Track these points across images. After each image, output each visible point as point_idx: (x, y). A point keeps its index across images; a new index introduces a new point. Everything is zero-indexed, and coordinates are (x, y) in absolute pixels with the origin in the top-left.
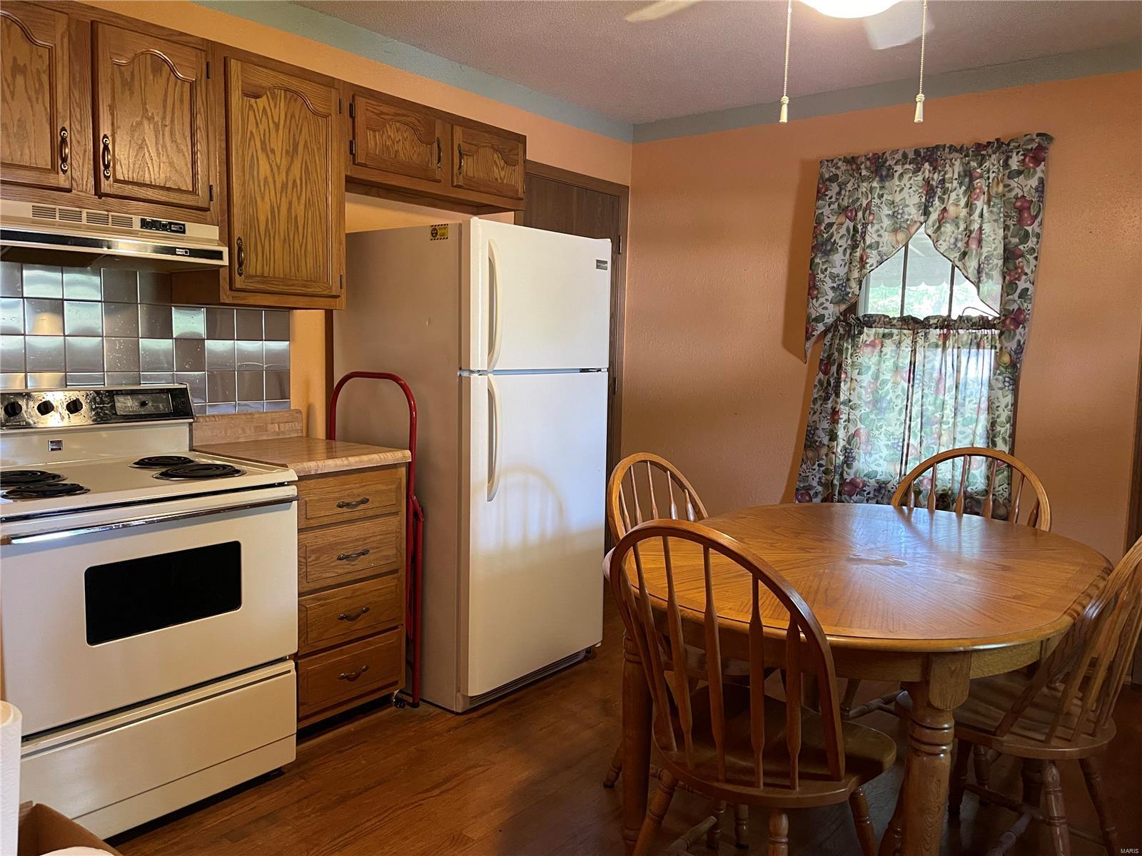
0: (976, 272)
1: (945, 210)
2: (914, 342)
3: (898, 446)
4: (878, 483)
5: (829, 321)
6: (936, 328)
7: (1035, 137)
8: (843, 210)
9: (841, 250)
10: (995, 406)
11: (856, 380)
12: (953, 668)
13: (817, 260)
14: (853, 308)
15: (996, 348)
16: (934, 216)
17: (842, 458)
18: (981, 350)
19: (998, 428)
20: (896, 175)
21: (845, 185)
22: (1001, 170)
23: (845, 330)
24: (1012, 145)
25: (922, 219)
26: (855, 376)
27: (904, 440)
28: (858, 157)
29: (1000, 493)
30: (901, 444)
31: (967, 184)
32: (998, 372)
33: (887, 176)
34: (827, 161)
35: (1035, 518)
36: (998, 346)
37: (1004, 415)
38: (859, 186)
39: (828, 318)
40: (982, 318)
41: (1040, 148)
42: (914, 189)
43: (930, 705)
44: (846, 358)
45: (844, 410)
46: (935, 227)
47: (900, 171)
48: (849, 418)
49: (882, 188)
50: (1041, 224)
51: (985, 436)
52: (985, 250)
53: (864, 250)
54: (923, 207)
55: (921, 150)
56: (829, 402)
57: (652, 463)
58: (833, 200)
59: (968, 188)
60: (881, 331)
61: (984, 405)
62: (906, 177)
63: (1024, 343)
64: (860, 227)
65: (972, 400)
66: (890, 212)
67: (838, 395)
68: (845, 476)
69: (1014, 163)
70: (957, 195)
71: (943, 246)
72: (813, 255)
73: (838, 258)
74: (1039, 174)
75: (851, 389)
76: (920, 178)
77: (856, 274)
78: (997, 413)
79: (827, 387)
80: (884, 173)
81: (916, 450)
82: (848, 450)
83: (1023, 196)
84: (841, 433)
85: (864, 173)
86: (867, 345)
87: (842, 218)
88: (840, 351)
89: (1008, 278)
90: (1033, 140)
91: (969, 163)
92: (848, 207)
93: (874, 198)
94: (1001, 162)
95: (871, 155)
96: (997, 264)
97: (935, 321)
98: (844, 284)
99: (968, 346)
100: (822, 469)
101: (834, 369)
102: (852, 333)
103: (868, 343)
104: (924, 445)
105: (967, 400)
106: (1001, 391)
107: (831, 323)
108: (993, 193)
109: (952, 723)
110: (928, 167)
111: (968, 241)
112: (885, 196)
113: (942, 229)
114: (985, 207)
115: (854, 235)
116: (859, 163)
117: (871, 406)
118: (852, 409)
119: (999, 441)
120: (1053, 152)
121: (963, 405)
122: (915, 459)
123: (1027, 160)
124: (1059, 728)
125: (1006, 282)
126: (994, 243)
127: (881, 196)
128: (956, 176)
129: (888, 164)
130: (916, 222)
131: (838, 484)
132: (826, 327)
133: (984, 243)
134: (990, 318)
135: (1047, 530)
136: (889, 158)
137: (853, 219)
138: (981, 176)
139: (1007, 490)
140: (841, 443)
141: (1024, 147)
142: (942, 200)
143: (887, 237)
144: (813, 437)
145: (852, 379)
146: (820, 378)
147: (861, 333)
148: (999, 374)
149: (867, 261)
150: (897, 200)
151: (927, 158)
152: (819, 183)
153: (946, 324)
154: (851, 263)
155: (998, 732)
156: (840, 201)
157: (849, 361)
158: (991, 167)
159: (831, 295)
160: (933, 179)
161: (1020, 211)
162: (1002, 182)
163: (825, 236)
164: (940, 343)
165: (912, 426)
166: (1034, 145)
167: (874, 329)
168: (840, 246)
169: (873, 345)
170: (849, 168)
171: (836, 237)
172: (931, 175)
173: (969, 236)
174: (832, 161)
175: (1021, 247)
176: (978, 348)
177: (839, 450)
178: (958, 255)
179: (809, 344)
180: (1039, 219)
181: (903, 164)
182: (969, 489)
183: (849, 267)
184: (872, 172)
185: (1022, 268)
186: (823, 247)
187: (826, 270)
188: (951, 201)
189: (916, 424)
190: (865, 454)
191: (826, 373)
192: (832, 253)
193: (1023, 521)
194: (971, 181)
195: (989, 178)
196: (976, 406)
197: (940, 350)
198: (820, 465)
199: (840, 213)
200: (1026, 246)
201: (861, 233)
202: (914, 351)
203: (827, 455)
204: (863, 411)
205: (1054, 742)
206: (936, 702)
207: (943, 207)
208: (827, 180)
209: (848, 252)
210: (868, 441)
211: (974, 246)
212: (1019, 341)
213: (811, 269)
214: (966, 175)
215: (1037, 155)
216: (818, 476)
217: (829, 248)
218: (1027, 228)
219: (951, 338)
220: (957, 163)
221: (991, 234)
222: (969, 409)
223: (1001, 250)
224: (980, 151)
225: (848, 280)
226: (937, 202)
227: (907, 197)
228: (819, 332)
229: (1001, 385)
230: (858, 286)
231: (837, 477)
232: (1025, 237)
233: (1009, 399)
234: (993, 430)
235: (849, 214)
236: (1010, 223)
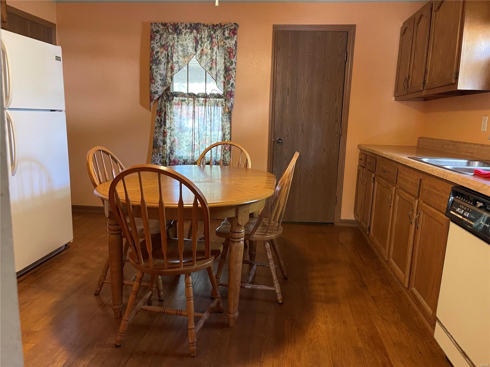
0: (215, 76)
1: (203, 50)
2: (194, 103)
3: (190, 145)
4: (184, 160)
5: (160, 93)
6: (202, 98)
7: (233, 24)
8: (163, 46)
9: (163, 63)
10: (224, 128)
11: (173, 119)
12: (245, 210)
13: (153, 67)
14: (168, 89)
15: (223, 106)
16: (199, 52)
17: (169, 151)
18: (218, 107)
19: (226, 136)
20: (183, 33)
21: (163, 35)
22: (222, 36)
23: (166, 98)
24: (225, 26)
25: (194, 53)
26: (172, 117)
27: (192, 143)
28: (167, 24)
29: (227, 160)
31: (210, 40)
32: (225, 115)
33: (180, 33)
34: (154, 24)
36: (224, 105)
37: (228, 131)
38: (168, 36)
39: (160, 92)
40: (218, 94)
41: (235, 29)
42: (190, 40)
44: (168, 110)
45: (169, 131)
46: (199, 57)
47: (185, 32)
48: (171, 134)
49: (178, 38)
50: (236, 59)
51: (221, 140)
52: (218, 67)
53: (173, 64)
54: (195, 48)
55: (192, 24)
56: (162, 128)
57: (103, 151)
58: (158, 41)
59: (211, 42)
60: (181, 98)
61: (221, 128)
62: (187, 34)
64: (170, 54)
65: (216, 126)
66: (182, 49)
67: (165, 125)
68: (171, 158)
69: (227, 34)
70: (207, 44)
71: (203, 65)
72: (151, 65)
73: (162, 66)
74: (235, 39)
75: (171, 123)
76: (192, 36)
77: (169, 74)
78: (225, 131)
79: (160, 122)
80: (178, 32)
81: (197, 146)
82: (171, 148)
83: (230, 47)
84: (168, 141)
85: (170, 31)
86: (176, 105)
87: (162, 50)
88: (165, 107)
89: (227, 78)
90: (232, 25)
91: (210, 32)
92: (165, 45)
93: (175, 42)
94: (222, 33)
95: (172, 23)
97: (201, 95)
98: (165, 78)
99: (214, 105)
100: (161, 156)
101: (163, 114)
102: (169, 99)
103: (176, 103)
104: (200, 144)
106: (226, 122)
107: (160, 95)
108: (220, 44)
110: (195, 31)
111: (212, 63)
112: (179, 42)
113: (202, 57)
114: (217, 50)
115: (167, 58)
116: (168, 26)
117: (179, 130)
118: (172, 131)
121: (214, 128)
122: (197, 150)
123: (231, 33)
125: (226, 80)
126: (221, 65)
127: (178, 42)
128: (206, 36)
129: (179, 28)
130: (192, 54)
131: (168, 162)
132: (159, 96)
133: (217, 64)
134: (221, 94)
135: (251, 168)
136: (180, 26)
137: (167, 50)
138: (215, 38)
140: (168, 144)
141: (230, 28)
142: (201, 46)
143: (181, 59)
144: (156, 143)
145: (171, 118)
146: (157, 118)
147: (173, 99)
149: (174, 69)
150: (184, 44)
151: (195, 27)
152: (151, 33)
153: (205, 96)
154: (167, 69)
156: (161, 42)
157: (169, 111)
158: (218, 34)
159: (160, 82)
160: (198, 37)
161: (230, 53)
162: (222, 40)
163: (156, 56)
164: (204, 104)
165: (195, 137)
166: (233, 28)
167: (178, 98)
168: (163, 62)
169: (178, 104)
170: (164, 27)
171: (161, 58)
172: (197, 35)
173: (212, 61)
174: (156, 24)
175: (231, 67)
176: (217, 106)
177: (168, 148)
178: (208, 68)
179: (152, 103)
181: (186, 29)
182: (217, 160)
183: (167, 71)
184: (174, 31)
185: (231, 75)
186: (155, 61)
187: (157, 71)
188: (205, 47)
189: (197, 136)
190: (178, 149)
191: (160, 116)
192: (159, 64)
194: (212, 39)
195: (218, 39)
196: (218, 128)
197: (204, 107)
198: (160, 155)
199: (161, 47)
200: (232, 66)
201: (171, 57)
202: (194, 107)
203: (162, 150)
204: (176, 132)
207: (202, 49)
208: (155, 32)
209: (166, 64)
210: (179, 144)
211: (214, 65)
212: (232, 103)
213: (150, 70)
214: (209, 37)
215: (234, 32)
216: (159, 159)
217: (158, 62)
218: (232, 60)
219: (207, 102)
220: (206, 31)
221: (220, 61)
222: (215, 130)
223: (223, 68)
224: (214, 27)
225: (166, 76)
226: (199, 47)
227: (188, 43)
228: (156, 98)
229: (226, 120)
230: (171, 80)
231: (168, 159)
232: (232, 63)
233: (229, 125)
234: (224, 137)
235: (165, 48)
236: (227, 57)
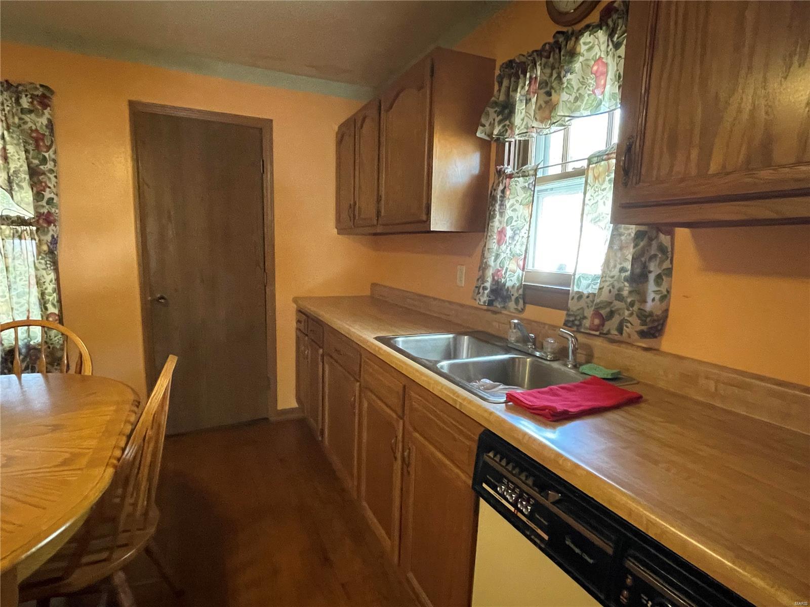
7: (38, 87)
10: (42, 281)
15: (35, 240)
18: (23, 241)
19: (47, 297)
24: (20, 88)
29: (56, 342)
32: (40, 257)
36: (37, 238)
37: (50, 287)
40: (19, 217)
41: (44, 96)
50: (55, 152)
52: (12, 166)
63: (57, 237)
74: (47, 116)
83: (37, 130)
89: (35, 189)
96: (25, 178)
99: (11, 238)
105: (18, 279)
106: (44, 271)
108: (10, 122)
114: (5, 132)
121: (15, 283)
123: (35, 103)
125: (35, 192)
126: (19, 162)
134: (26, 218)
141: (31, 92)
161: (37, 140)
166: (39, 93)
176: (20, 239)
180: (53, 149)
185: (45, 183)
200: (46, 167)
212: (53, 235)
215: (43, 101)
218: (44, 154)
229: (44, 267)
232: (44, 161)
233: (52, 276)
234: (43, 299)
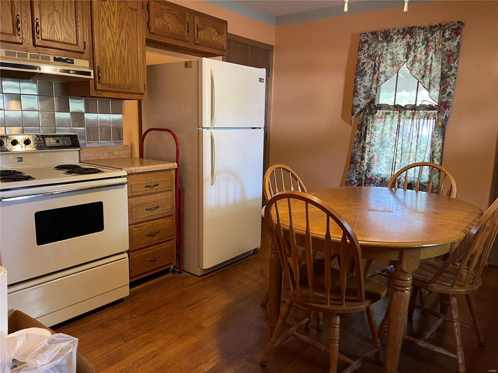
0: (428, 84)
1: (415, 56)
2: (400, 116)
3: (391, 162)
4: (381, 179)
5: (362, 107)
6: (410, 110)
7: (456, 23)
8: (370, 56)
9: (368, 75)
10: (434, 145)
11: (373, 133)
12: (412, 255)
13: (358, 79)
14: (373, 101)
15: (436, 119)
16: (410, 59)
17: (366, 168)
18: (429, 120)
19: (435, 154)
20: (394, 40)
21: (371, 45)
22: (441, 38)
23: (369, 111)
24: (446, 26)
25: (405, 60)
26: (373, 132)
27: (393, 160)
28: (377, 32)
29: (435, 183)
30: (392, 162)
31: (426, 44)
32: (436, 129)
33: (390, 40)
34: (364, 34)
35: (450, 193)
36: (437, 118)
37: (438, 148)
38: (377, 45)
39: (362, 106)
40: (430, 105)
41: (459, 28)
42: (402, 46)
43: (402, 270)
44: (369, 124)
45: (368, 146)
46: (411, 64)
47: (396, 38)
48: (370, 150)
49: (388, 46)
50: (458, 63)
51: (429, 158)
52: (433, 75)
53: (379, 75)
54: (406, 55)
55: (406, 29)
56: (361, 143)
57: (283, 169)
58: (366, 52)
59: (426, 46)
60: (385, 111)
61: (429, 144)
62: (399, 41)
63: (448, 117)
64: (377, 64)
65: (424, 142)
66: (391, 57)
67: (365, 140)
68: (367, 175)
69: (447, 35)
70: (421, 49)
71: (414, 73)
72: (356, 77)
73: (367, 78)
74: (458, 40)
75: (371, 137)
76: (405, 41)
77: (374, 86)
78: (435, 148)
79: (360, 137)
80: (389, 39)
81: (399, 164)
82: (369, 164)
83: (450, 50)
84: (366, 157)
85: (380, 39)
86: (379, 118)
87: (369, 60)
88: (367, 121)
89: (442, 87)
90: (455, 24)
91: (427, 34)
92: (372, 55)
93: (384, 51)
94: (441, 34)
95: (383, 31)
96: (438, 81)
97: (409, 107)
98: (369, 90)
99: (423, 118)
100: (357, 173)
101: (364, 128)
102: (372, 112)
103: (379, 117)
104: (402, 162)
105: (422, 142)
106: (437, 138)
107: (363, 108)
108: (437, 48)
109: (412, 278)
110: (409, 37)
111: (425, 70)
112: (389, 50)
113: (414, 65)
114: (434, 55)
115: (374, 68)
116: (378, 34)
117: (379, 145)
118: (371, 146)
119: (435, 160)
120: (464, 30)
121: (420, 144)
122: (398, 168)
123: (453, 33)
124: (457, 281)
125: (442, 89)
126: (437, 71)
127: (387, 50)
128: (421, 40)
129: (390, 35)
130: (402, 62)
131: (364, 179)
132: (361, 109)
133: (432, 71)
134: (434, 105)
135: (455, 198)
136: (391, 32)
137: (374, 61)
138: (432, 41)
139: (438, 182)
140: (366, 161)
141: (451, 28)
142: (414, 51)
143: (389, 69)
144: (354, 159)
145: (371, 133)
146: (358, 133)
147: (376, 112)
148: (437, 130)
149: (380, 80)
150: (394, 52)
151: (408, 32)
152: (359, 44)
153: (414, 108)
154: (372, 81)
155: (431, 283)
156: (369, 52)
157: (371, 125)
158: (437, 36)
159: (363, 95)
160: (411, 42)
161: (449, 56)
162: (441, 43)
163: (361, 68)
164: (411, 117)
165: (397, 154)
166: (456, 27)
167: (382, 111)
168: (368, 73)
169: (381, 118)
170: (373, 37)
171: (366, 69)
172: (410, 40)
173: (426, 68)
174: (366, 33)
175: (449, 73)
176: (428, 119)
177: (365, 164)
178: (420, 77)
179: (353, 117)
180: (457, 60)
181: (398, 35)
182: (421, 181)
183: (372, 83)
184: (383, 39)
185: (449, 83)
186: (360, 73)
187: (361, 84)
188: (418, 52)
189: (399, 152)
190: (377, 166)
191: (360, 130)
192: (364, 76)
193: (445, 194)
194: (428, 43)
195: (435, 41)
196: (426, 145)
197: (411, 120)
198: (356, 171)
199: (369, 58)
200: (451, 73)
201: (378, 67)
202: (399, 120)
203: (359, 167)
204: (376, 147)
205: (455, 287)
206: (405, 269)
207: (415, 55)
208: (363, 42)
209: (372, 76)
210: (378, 161)
211: (428, 73)
212: (446, 115)
213: (355, 83)
214: (425, 40)
215: (457, 32)
216: (355, 176)
217: (363, 74)
218: (451, 64)
219: (416, 114)
220: (422, 35)
221: (436, 67)
222: (423, 146)
223: (439, 75)
224: (432, 29)
225: (371, 88)
226: (412, 53)
227: (399, 50)
228: (358, 112)
229: (437, 135)
230: (376, 91)
231: (364, 176)
232: (451, 68)
233: (441, 141)
234: (433, 155)
235: (373, 58)
236: (444, 62)
